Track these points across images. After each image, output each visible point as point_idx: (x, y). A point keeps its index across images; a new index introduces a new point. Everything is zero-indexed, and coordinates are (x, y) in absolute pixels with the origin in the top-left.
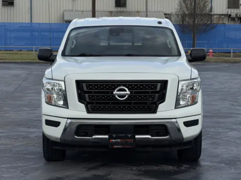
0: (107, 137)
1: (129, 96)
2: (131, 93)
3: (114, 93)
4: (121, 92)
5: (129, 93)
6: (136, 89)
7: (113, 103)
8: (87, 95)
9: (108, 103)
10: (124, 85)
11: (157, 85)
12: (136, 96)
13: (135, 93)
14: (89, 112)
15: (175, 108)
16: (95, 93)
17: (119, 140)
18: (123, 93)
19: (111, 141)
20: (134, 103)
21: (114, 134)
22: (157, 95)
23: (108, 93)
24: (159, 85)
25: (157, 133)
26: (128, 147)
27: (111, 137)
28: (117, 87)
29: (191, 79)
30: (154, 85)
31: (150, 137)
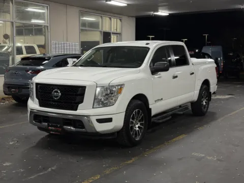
0: (47, 124)
2: (62, 94)
3: (52, 93)
4: (55, 94)
5: (60, 94)
6: (65, 92)
9: (50, 101)
10: (58, 89)
11: (78, 89)
14: (41, 105)
15: (93, 108)
17: (53, 128)
18: (57, 94)
19: (48, 128)
21: (50, 123)
26: (58, 133)
29: (109, 86)
31: (72, 128)
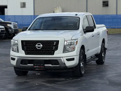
0: (33, 65)
1: (42, 47)
2: (43, 46)
3: (36, 46)
4: (38, 46)
5: (42, 46)
6: (45, 44)
7: (36, 50)
8: (25, 47)
9: (34, 50)
10: (40, 43)
11: (54, 42)
12: (45, 47)
13: (45, 46)
14: (26, 54)
15: (63, 53)
16: (29, 46)
17: (38, 67)
18: (39, 46)
19: (34, 67)
20: (45, 50)
21: (36, 64)
22: (54, 47)
23: (34, 46)
24: (55, 42)
25: (54, 63)
26: (41, 69)
27: (34, 65)
28: (37, 43)
29: (72, 40)
30: (53, 43)
31: (51, 65)
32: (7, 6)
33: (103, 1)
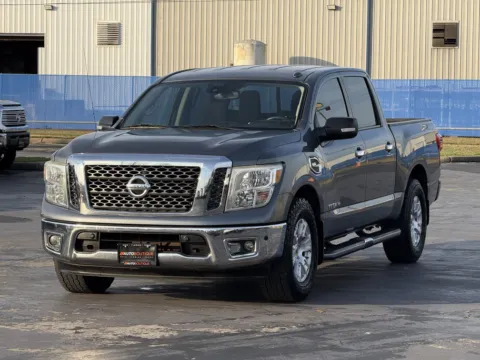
32: (43, 38)
33: (435, 25)
